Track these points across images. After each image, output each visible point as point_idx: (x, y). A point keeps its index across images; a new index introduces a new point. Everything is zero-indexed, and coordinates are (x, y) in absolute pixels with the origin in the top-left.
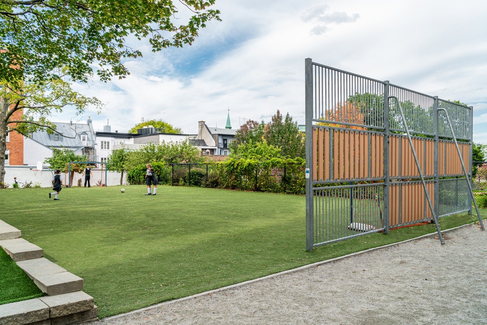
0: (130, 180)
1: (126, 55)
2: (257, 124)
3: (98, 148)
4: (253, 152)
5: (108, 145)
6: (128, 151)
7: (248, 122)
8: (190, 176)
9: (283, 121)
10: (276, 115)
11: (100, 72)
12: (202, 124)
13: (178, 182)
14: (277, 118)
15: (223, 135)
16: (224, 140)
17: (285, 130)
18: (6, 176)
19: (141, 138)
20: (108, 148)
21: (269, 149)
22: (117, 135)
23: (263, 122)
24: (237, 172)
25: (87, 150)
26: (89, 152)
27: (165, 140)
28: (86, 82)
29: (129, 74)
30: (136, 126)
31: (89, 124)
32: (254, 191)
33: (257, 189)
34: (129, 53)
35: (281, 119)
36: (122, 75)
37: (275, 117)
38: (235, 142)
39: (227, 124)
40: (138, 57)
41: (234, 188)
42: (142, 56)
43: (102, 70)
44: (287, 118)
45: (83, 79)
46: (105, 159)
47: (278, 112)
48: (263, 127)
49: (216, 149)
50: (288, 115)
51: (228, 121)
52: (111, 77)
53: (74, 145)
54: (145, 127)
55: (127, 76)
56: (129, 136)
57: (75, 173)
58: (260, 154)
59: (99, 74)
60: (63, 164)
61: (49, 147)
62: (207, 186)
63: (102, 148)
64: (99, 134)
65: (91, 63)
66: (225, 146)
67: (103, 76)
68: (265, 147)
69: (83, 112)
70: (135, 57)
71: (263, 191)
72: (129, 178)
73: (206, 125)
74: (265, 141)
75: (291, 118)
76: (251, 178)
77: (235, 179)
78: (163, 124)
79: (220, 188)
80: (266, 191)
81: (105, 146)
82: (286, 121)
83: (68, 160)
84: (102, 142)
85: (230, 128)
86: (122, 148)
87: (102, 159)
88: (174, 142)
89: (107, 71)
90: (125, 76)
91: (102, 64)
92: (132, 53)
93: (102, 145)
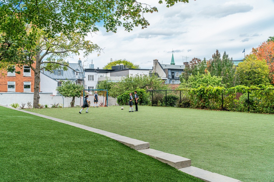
0: (119, 102)
1: (145, 11)
2: (200, 61)
3: (86, 79)
4: (201, 81)
5: (93, 78)
6: (110, 82)
7: (193, 60)
8: (166, 99)
9: (221, 58)
10: (216, 54)
11: (125, 25)
12: (156, 62)
13: (156, 104)
14: (217, 56)
15: (171, 70)
16: (172, 73)
17: (223, 65)
18: (40, 100)
19: (115, 72)
20: (93, 80)
21: (213, 78)
22: (99, 71)
23: (205, 59)
24: (206, 96)
25: (79, 81)
26: (80, 82)
27: (133, 74)
28: (115, 32)
29: (149, 24)
30: (108, 65)
31: (79, 64)
32: (221, 110)
33: (224, 109)
34: (147, 9)
35: (220, 57)
36: (144, 26)
37: (215, 55)
38: (184, 74)
39: (172, 62)
40: (154, 12)
41: (203, 107)
42: (157, 11)
43: (127, 23)
44: (224, 56)
45: (114, 30)
46: (91, 87)
47: (217, 51)
48: (205, 62)
49: (166, 79)
50: (225, 53)
51: (173, 60)
52: (132, 28)
53: (70, 78)
54: (117, 65)
55: (148, 26)
56: (106, 71)
57: (75, 97)
58: (205, 83)
59: (124, 26)
60: (68, 91)
61: (55, 79)
62: (180, 106)
63: (89, 80)
64: (86, 70)
65: (120, 18)
66: (173, 77)
67: (127, 27)
68: (210, 78)
69: (88, 55)
70: (152, 12)
71: (228, 110)
72: (118, 100)
73: (159, 63)
74: (209, 73)
75: (228, 56)
76: (218, 101)
77: (204, 101)
78: (127, 63)
79: (191, 108)
80: (231, 110)
81: (91, 78)
82: (224, 58)
83: (71, 88)
84: (89, 76)
85: (174, 64)
86: (106, 80)
87: (89, 87)
88: (139, 74)
89: (130, 24)
90: (146, 26)
91: (125, 18)
92: (149, 9)
93: (89, 78)
